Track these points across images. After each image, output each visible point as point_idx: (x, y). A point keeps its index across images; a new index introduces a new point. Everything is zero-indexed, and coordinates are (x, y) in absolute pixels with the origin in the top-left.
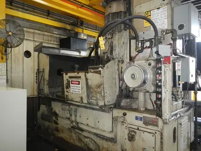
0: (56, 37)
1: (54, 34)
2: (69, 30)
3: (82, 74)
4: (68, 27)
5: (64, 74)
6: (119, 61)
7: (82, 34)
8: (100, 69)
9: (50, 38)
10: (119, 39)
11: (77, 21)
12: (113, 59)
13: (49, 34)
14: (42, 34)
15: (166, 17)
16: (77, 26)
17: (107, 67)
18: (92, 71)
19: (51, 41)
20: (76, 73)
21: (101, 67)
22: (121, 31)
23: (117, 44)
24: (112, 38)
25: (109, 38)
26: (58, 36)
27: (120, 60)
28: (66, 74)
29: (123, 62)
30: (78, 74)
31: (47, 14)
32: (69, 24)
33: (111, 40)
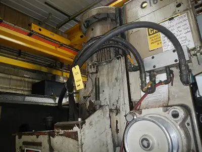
0: (28, 82)
1: (25, 77)
2: (46, 73)
3: (43, 139)
4: (44, 69)
5: (17, 137)
6: (111, 110)
7: (62, 77)
8: (76, 129)
9: (19, 83)
10: (108, 74)
11: (56, 62)
12: (101, 106)
13: (19, 78)
14: (8, 78)
15: (189, 30)
16: (55, 69)
17: (91, 124)
18: (62, 132)
19: (20, 86)
20: (35, 137)
21: (78, 125)
22: (110, 62)
23: (106, 82)
24: (97, 72)
25: (92, 73)
26: (30, 80)
27: (113, 108)
28: (20, 138)
29: (118, 111)
30: (37, 137)
31: (17, 55)
32: (46, 66)
33: (95, 75)
